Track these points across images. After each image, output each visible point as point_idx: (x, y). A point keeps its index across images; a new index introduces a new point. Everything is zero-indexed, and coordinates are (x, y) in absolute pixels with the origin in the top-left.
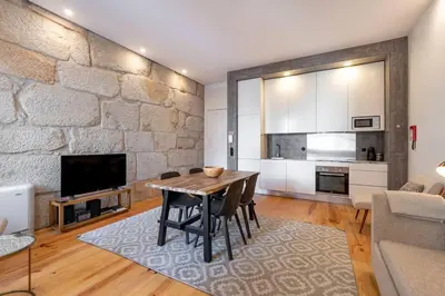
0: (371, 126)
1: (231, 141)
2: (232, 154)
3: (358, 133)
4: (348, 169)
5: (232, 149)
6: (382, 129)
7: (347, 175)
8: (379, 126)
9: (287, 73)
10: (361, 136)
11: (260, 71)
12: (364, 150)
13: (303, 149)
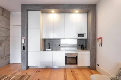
0: (83, 37)
1: (23, 42)
2: (24, 49)
3: (78, 39)
4: (77, 54)
5: (24, 47)
6: (87, 38)
7: (77, 56)
8: (85, 37)
9: (53, 11)
10: (79, 40)
11: (40, 7)
12: (80, 45)
13: (59, 45)
